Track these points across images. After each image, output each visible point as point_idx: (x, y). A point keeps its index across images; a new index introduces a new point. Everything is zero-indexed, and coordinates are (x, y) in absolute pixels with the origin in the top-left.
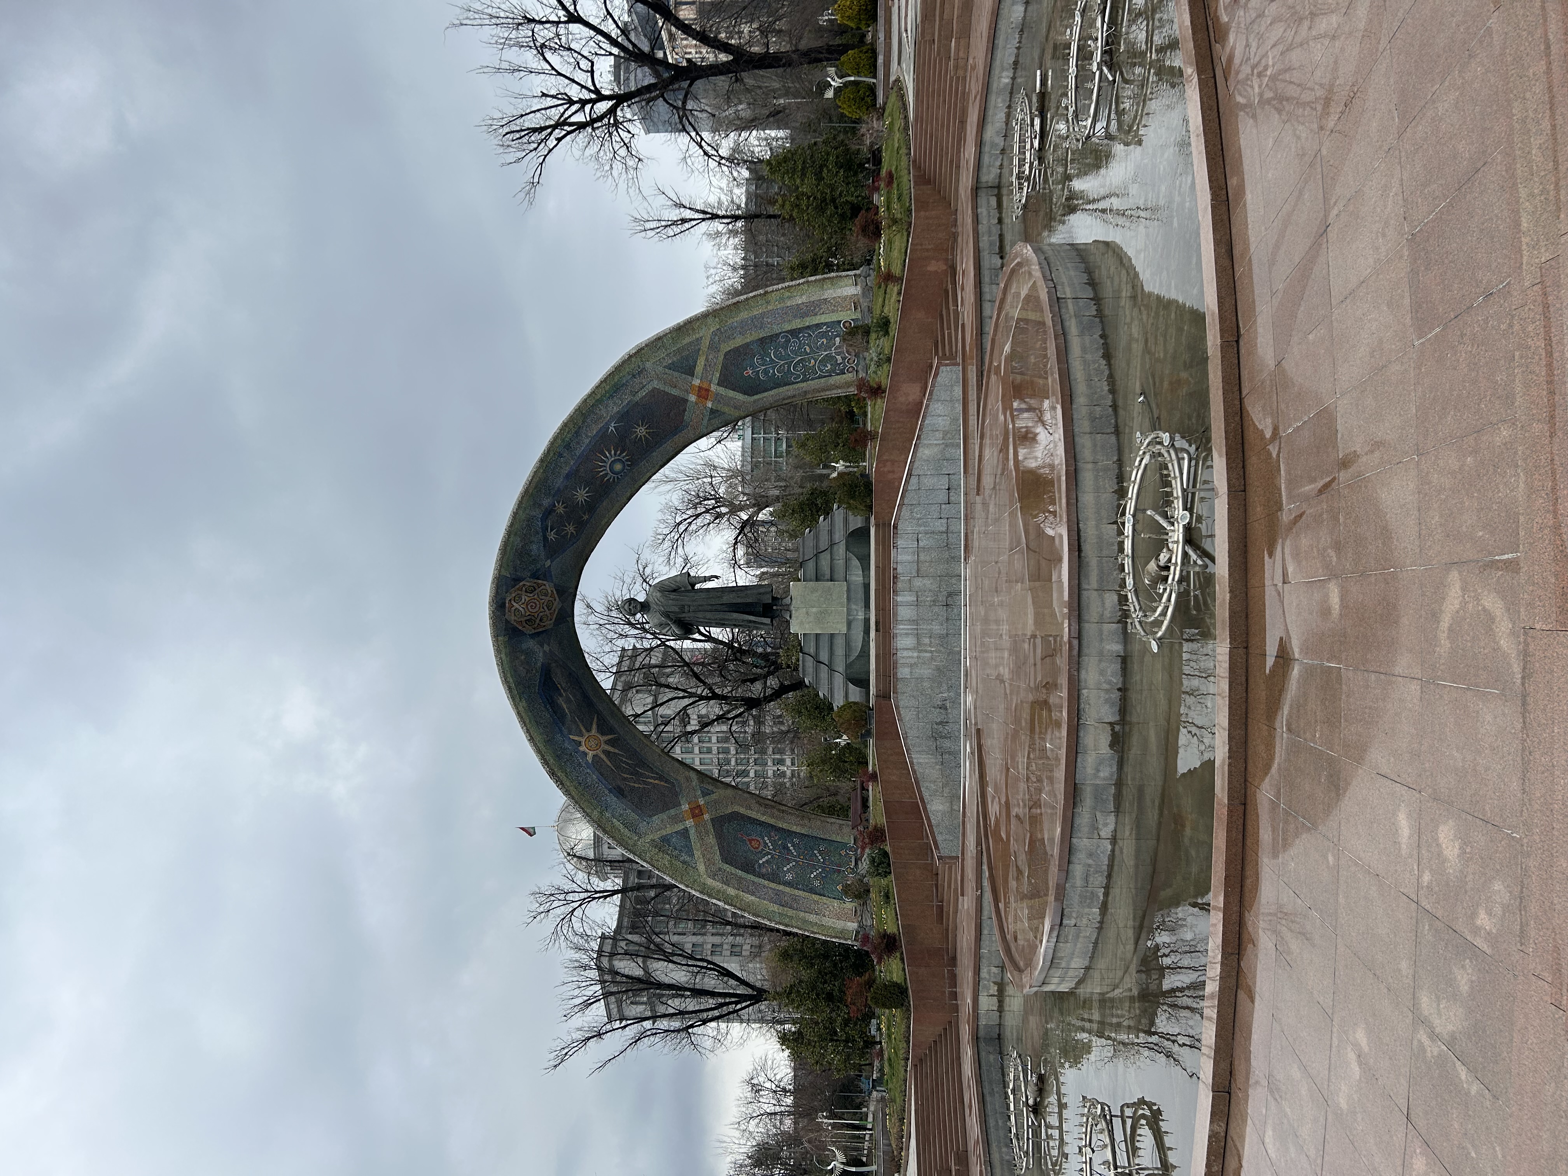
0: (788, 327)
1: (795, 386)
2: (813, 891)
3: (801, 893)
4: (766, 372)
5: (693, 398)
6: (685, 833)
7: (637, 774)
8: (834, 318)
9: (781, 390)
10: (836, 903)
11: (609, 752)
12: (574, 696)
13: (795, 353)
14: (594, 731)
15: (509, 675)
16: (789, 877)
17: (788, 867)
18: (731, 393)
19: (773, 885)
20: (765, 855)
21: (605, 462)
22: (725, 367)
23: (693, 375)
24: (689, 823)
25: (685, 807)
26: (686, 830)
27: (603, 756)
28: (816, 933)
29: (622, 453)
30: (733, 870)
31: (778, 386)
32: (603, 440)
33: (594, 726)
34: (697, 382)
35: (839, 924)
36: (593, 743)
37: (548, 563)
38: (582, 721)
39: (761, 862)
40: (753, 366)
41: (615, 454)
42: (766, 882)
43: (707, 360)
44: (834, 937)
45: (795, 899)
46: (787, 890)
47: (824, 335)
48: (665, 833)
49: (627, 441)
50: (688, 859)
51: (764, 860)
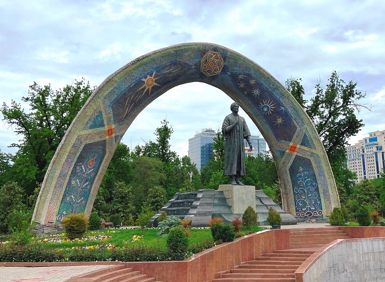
0: (319, 186)
1: (292, 189)
2: (64, 196)
3: (64, 189)
4: (300, 176)
5: (291, 144)
6: (102, 125)
7: (132, 103)
8: (323, 207)
9: (291, 184)
10: (57, 210)
11: (144, 90)
12: (171, 77)
13: (308, 190)
14: (155, 84)
15: (186, 47)
16: (73, 182)
17: (78, 182)
18: (292, 161)
19: (70, 173)
20: (85, 169)
21: (269, 103)
22: (304, 159)
23: (301, 145)
24: (106, 128)
25: (113, 126)
26: (104, 126)
27: (143, 86)
28: (40, 198)
29: (272, 112)
30: (80, 150)
31: (293, 182)
32: (278, 104)
33: (156, 84)
34: (298, 146)
35: (44, 213)
36: (150, 82)
37: (229, 73)
38: (160, 78)
39: (83, 166)
40: (303, 171)
41: (272, 109)
42: (71, 169)
43: (307, 151)
44: (37, 209)
45: (61, 186)
46: (67, 181)
47: (316, 203)
48: (103, 114)
49: (276, 114)
50: (89, 125)
51: (83, 168)
